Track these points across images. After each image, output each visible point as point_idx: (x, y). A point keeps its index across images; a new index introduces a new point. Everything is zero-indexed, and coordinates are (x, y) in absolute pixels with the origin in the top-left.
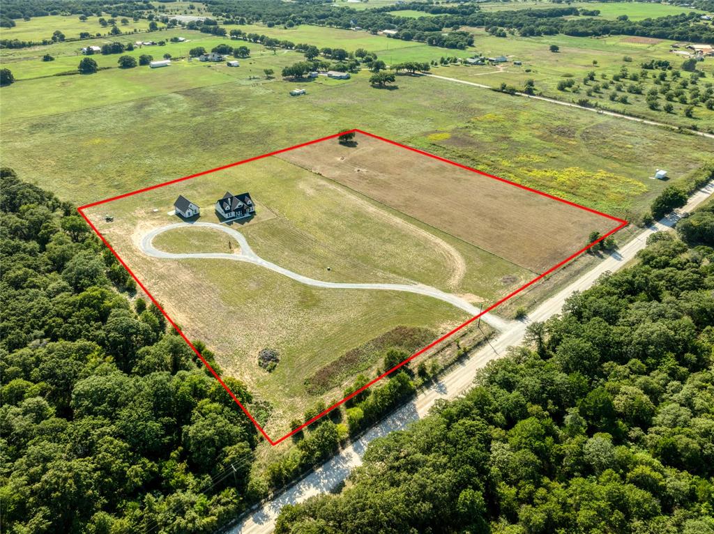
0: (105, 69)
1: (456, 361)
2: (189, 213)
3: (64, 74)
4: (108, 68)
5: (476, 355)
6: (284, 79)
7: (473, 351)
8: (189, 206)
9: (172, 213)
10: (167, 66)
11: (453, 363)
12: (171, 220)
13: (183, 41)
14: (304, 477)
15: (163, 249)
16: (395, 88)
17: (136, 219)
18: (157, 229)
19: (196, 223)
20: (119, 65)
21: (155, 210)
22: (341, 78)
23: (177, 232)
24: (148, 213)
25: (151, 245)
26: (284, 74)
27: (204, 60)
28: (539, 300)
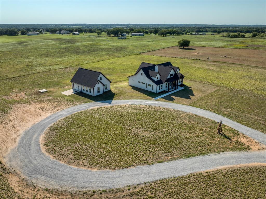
2: (99, 89)
8: (99, 79)
9: (69, 92)
12: (70, 101)
15: (77, 158)
17: (9, 103)
18: (49, 114)
21: (41, 91)
23: (91, 117)
24: (30, 95)
25: (43, 149)
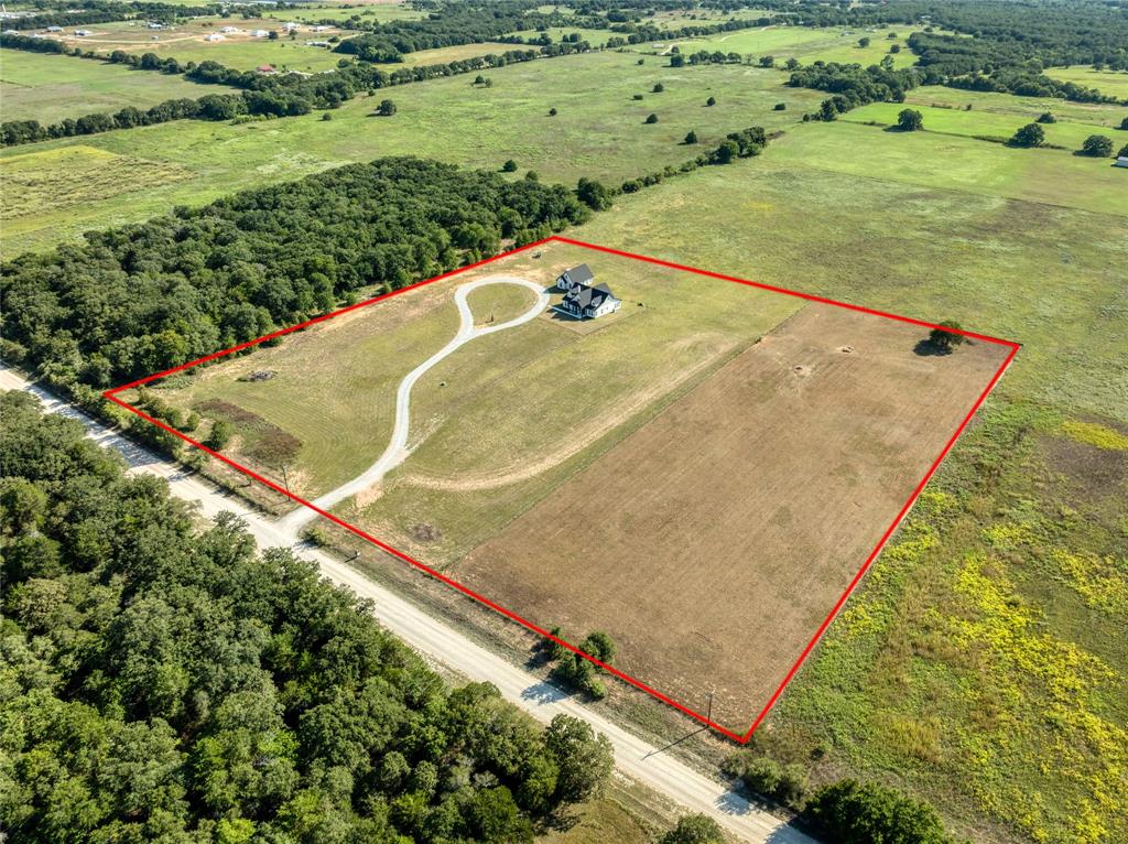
1: (222, 486)
4: (1059, 148)
11: (218, 484)
19: (548, 295)
20: (1080, 148)
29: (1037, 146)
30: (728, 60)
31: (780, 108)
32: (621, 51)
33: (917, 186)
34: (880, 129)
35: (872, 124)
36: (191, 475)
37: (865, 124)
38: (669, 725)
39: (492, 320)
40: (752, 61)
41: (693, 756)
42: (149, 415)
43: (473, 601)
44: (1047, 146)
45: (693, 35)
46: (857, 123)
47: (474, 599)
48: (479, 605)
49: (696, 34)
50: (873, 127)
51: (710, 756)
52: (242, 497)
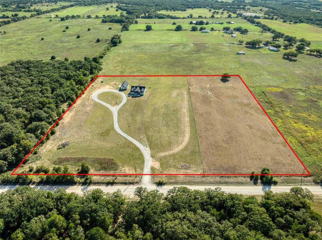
0: (185, 30)
1: (106, 183)
3: (169, 30)
4: (186, 30)
5: (117, 186)
6: (246, 46)
7: (118, 184)
9: (120, 86)
10: (208, 32)
11: (104, 183)
12: (116, 88)
13: (233, 23)
14: (12, 185)
16: (295, 61)
17: (109, 84)
19: (121, 92)
20: (191, 29)
22: (273, 50)
24: (114, 84)
26: (246, 44)
27: (225, 32)
28: (180, 183)
29: (182, 30)
30: (77, 17)
31: (110, 29)
32: (38, 18)
33: (171, 44)
34: (142, 31)
35: (139, 30)
36: (88, 185)
37: (137, 30)
38: (296, 180)
39: (116, 103)
40: (85, 17)
41: (307, 183)
42: (44, 173)
43: (223, 177)
44: (184, 30)
45: (55, 11)
46: (135, 30)
47: (222, 176)
48: (225, 177)
49: (56, 11)
50: (140, 31)
51: (309, 182)
52: (118, 183)
